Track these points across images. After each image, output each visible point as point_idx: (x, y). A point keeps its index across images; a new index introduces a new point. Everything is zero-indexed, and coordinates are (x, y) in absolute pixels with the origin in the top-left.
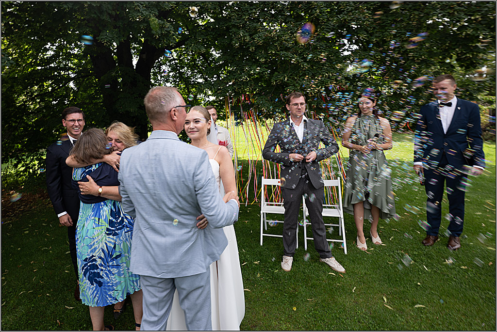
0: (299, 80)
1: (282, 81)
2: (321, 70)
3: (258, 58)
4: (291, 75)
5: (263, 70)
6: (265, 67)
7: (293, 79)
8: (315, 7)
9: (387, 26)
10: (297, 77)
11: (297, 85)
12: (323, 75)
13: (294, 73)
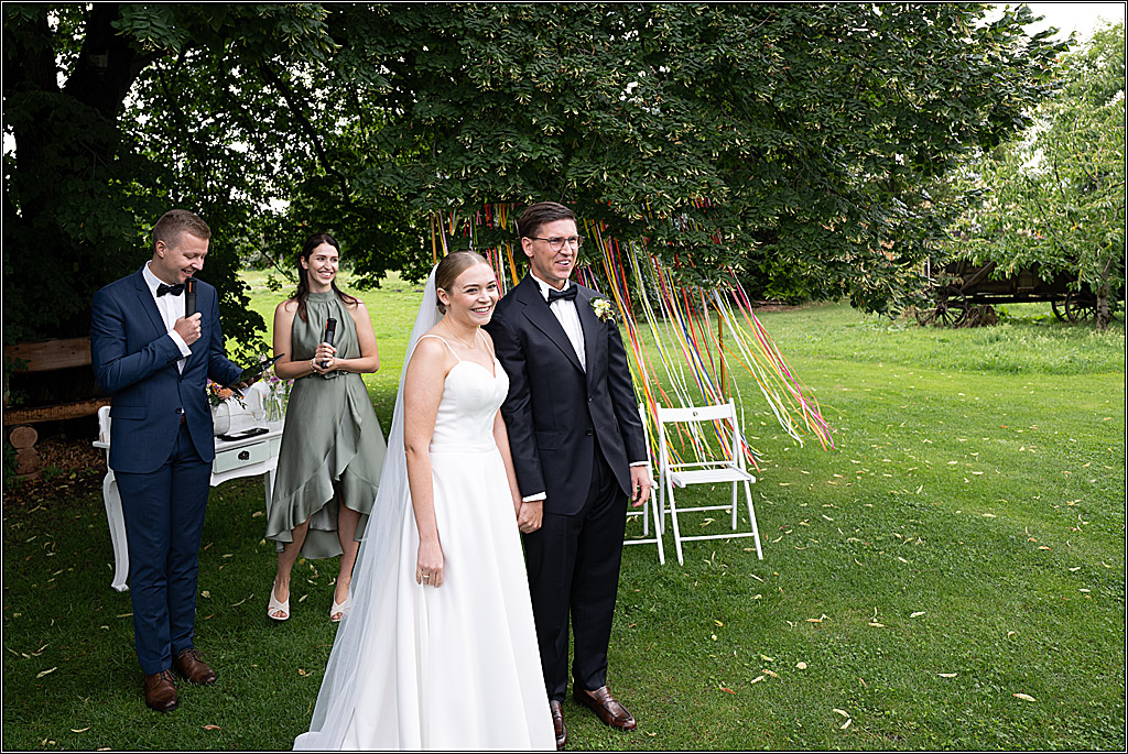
0: (630, 181)
1: (596, 181)
2: (677, 159)
3: (534, 121)
4: (613, 169)
5: (549, 151)
6: (553, 145)
7: (617, 175)
8: (660, 18)
9: (803, 79)
10: (625, 173)
11: (628, 191)
12: (682, 171)
13: (620, 163)
